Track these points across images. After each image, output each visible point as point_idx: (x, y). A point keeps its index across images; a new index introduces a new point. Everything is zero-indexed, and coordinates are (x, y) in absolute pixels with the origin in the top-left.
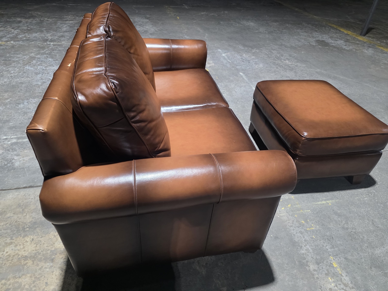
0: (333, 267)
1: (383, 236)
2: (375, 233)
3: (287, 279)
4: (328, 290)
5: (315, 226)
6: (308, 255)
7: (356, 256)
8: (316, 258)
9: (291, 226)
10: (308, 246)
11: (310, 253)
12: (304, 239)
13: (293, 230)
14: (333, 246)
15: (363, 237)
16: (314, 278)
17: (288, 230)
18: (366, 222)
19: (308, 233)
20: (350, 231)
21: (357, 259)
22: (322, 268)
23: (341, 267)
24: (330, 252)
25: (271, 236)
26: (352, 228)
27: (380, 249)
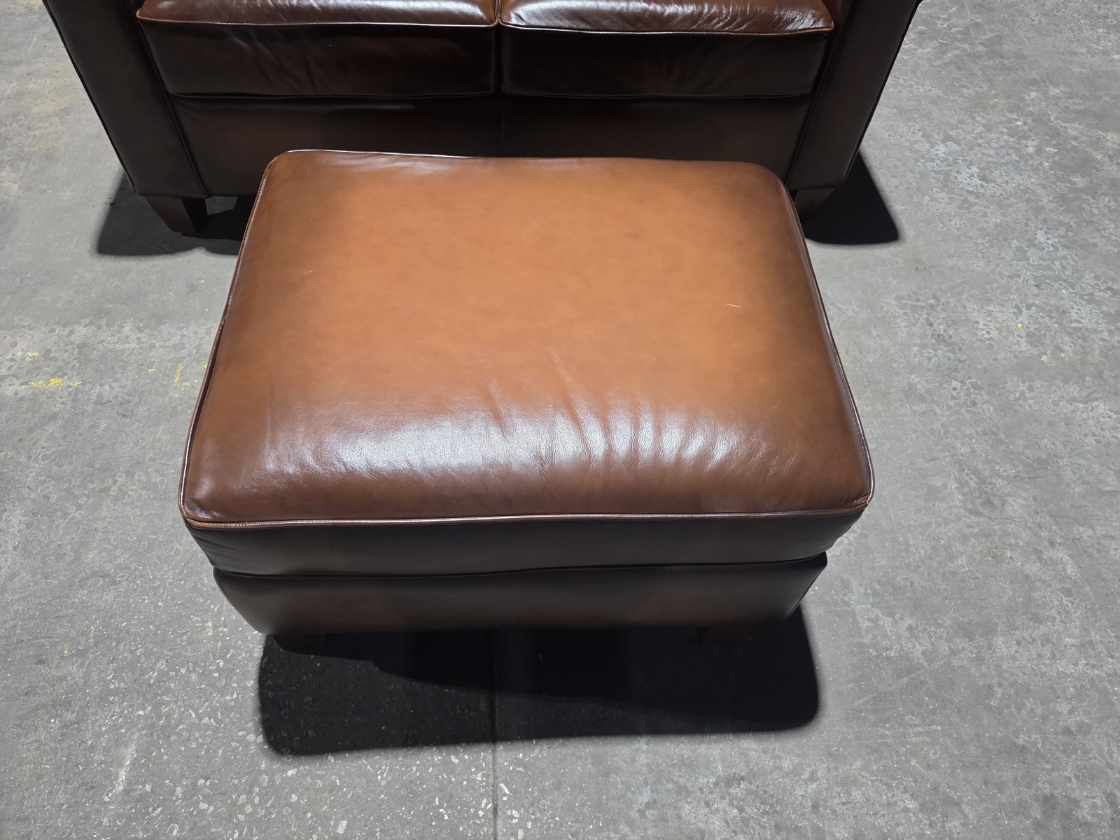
0: (53, 376)
1: (46, 577)
2: (70, 556)
3: (87, 274)
4: (17, 339)
5: (180, 389)
6: (114, 336)
7: (44, 448)
8: (95, 349)
9: (208, 332)
10: (134, 345)
11: (116, 343)
12: (157, 344)
13: (195, 333)
14: (102, 404)
15: (79, 507)
16: (57, 324)
17: (202, 320)
18: (122, 553)
19: (170, 361)
20: (117, 478)
21: (34, 444)
22: (66, 351)
23: (43, 393)
24: (92, 389)
25: (203, 281)
26: (123, 488)
27: (19, 531)
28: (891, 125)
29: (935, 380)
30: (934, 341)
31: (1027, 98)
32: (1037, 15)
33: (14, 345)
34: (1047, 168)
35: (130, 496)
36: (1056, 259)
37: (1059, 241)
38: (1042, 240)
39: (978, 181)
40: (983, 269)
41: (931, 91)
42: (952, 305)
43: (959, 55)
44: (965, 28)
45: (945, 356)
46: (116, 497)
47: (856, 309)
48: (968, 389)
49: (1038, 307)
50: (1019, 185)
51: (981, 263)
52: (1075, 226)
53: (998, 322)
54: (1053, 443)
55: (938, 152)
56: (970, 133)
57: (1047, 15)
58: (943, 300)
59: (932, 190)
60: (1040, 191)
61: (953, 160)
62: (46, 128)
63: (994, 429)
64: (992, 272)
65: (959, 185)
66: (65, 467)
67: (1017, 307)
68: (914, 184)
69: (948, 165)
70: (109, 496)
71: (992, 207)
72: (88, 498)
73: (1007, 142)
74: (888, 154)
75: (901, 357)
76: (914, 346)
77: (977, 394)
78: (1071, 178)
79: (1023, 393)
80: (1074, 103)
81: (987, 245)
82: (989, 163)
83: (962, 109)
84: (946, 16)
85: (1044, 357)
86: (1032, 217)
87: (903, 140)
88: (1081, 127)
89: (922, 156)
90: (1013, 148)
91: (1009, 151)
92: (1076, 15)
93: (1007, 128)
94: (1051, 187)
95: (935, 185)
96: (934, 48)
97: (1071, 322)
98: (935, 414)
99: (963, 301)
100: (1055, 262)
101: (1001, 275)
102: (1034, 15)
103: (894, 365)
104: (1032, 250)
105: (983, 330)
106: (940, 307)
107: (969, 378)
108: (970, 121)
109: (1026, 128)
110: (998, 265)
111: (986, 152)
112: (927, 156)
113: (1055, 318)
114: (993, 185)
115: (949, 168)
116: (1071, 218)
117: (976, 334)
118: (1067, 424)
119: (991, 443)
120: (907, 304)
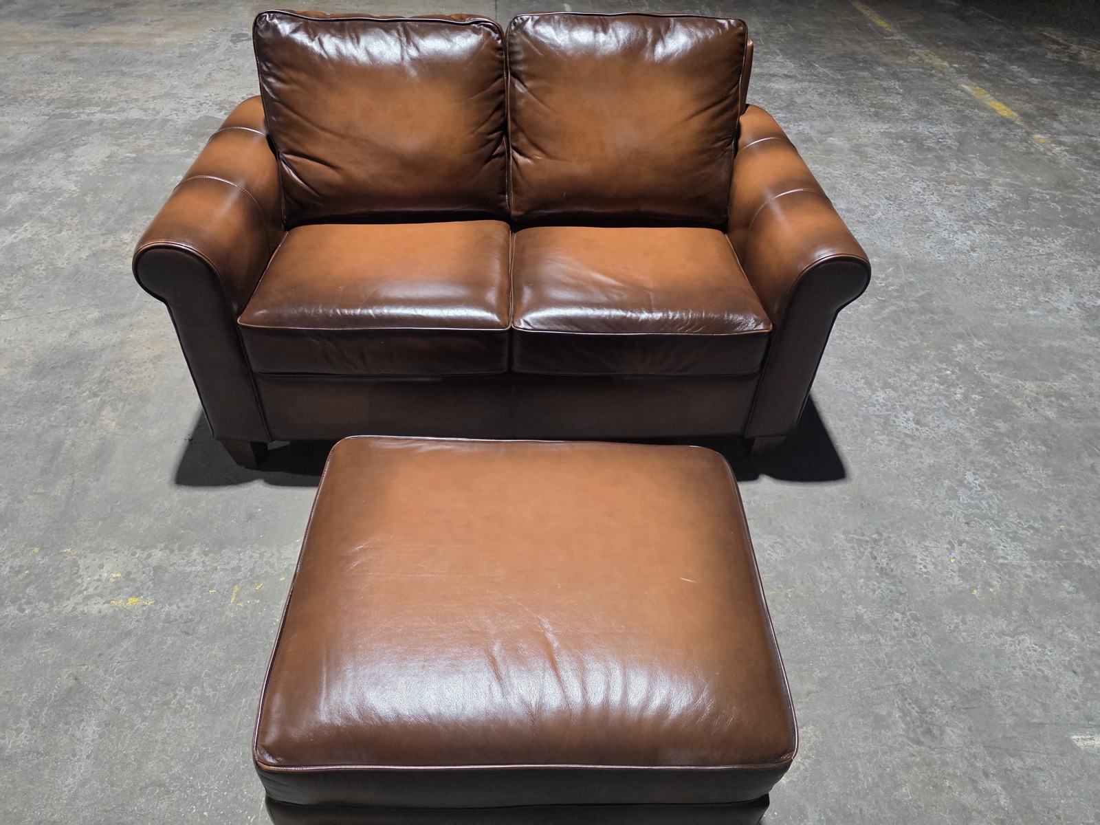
0: (131, 596)
1: (112, 786)
2: (134, 766)
3: (165, 503)
4: (104, 561)
5: (235, 609)
6: (183, 559)
7: (119, 662)
8: (167, 571)
9: (261, 556)
10: (199, 568)
11: (185, 566)
12: (219, 567)
13: (251, 557)
14: (169, 622)
15: (144, 719)
16: (138, 547)
17: (256, 545)
18: (177, 764)
19: (228, 583)
20: (177, 692)
21: (111, 659)
22: (144, 573)
23: (122, 611)
24: (162, 608)
25: (260, 510)
26: (182, 701)
27: (93, 741)
28: (838, 374)
29: (879, 611)
30: (878, 574)
31: (954, 349)
32: (962, 275)
33: (101, 567)
34: (973, 413)
35: (187, 709)
36: (983, 498)
37: (986, 482)
38: (971, 480)
39: (914, 425)
40: (920, 507)
41: (871, 343)
42: (892, 540)
43: (895, 311)
44: (900, 287)
45: (888, 589)
46: (175, 710)
47: (810, 542)
48: (908, 621)
49: (968, 543)
50: (949, 429)
51: (918, 501)
52: (999, 467)
53: (934, 558)
54: (985, 675)
55: (878, 398)
56: (905, 381)
57: (971, 275)
58: (885, 535)
59: (874, 433)
60: (967, 435)
61: (892, 406)
62: (142, 372)
63: (932, 660)
64: (927, 509)
65: (897, 428)
66: (134, 681)
67: (950, 543)
68: (858, 426)
69: (887, 410)
70: (170, 708)
71: (926, 449)
72: (152, 710)
73: (938, 390)
74: (835, 399)
75: (849, 588)
76: (860, 578)
77: (916, 626)
78: (995, 423)
79: (957, 626)
80: (996, 354)
81: (922, 484)
82: (923, 408)
83: (899, 360)
84: (884, 275)
85: (975, 591)
86: (962, 459)
87: (848, 387)
88: (1002, 376)
89: (865, 402)
90: (944, 395)
91: (940, 397)
92: (996, 275)
93: (937, 377)
94: (977, 431)
95: (877, 428)
96: (873, 304)
97: (998, 558)
98: (880, 644)
99: (903, 536)
100: (982, 501)
101: (935, 512)
102: (959, 274)
103: (843, 596)
104: (963, 489)
105: (920, 564)
106: (882, 542)
107: (910, 610)
108: (905, 370)
109: (954, 377)
110: (933, 503)
111: (920, 398)
112: (868, 401)
113: (984, 554)
114: (927, 428)
115: (888, 413)
116: (996, 461)
117: (914, 568)
118: (997, 657)
119: (930, 672)
120: (853, 538)
